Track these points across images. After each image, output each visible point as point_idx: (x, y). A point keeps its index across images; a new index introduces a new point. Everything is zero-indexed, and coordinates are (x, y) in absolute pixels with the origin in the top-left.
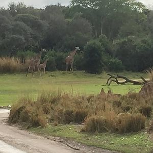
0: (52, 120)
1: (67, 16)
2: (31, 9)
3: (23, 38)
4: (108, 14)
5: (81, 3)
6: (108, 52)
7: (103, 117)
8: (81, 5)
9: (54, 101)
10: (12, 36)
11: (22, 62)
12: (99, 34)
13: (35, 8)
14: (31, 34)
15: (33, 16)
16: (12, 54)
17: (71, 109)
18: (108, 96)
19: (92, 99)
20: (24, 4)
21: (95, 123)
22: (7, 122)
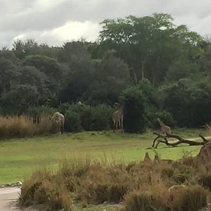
0: (78, 199)
1: (95, 56)
2: (45, 47)
3: (35, 88)
4: (150, 51)
5: (112, 36)
6: (152, 102)
7: (149, 193)
8: (113, 39)
9: (80, 173)
10: (19, 86)
11: (34, 121)
12: (139, 78)
13: (50, 46)
14: (46, 82)
15: (48, 58)
16: (21, 111)
17: (104, 184)
18: (155, 163)
19: (133, 168)
20: (35, 41)
21: (139, 201)
22: (17, 205)
